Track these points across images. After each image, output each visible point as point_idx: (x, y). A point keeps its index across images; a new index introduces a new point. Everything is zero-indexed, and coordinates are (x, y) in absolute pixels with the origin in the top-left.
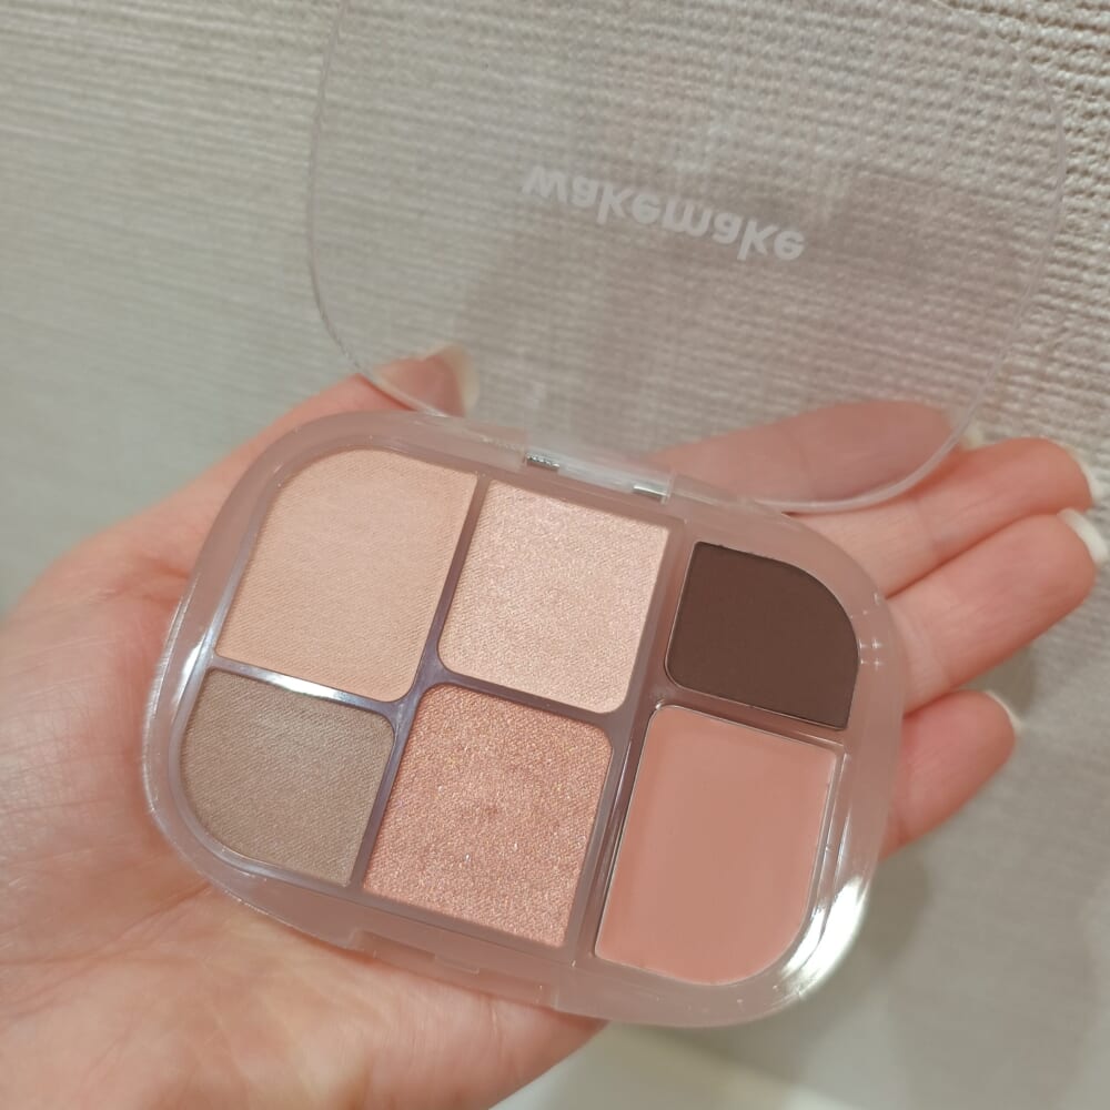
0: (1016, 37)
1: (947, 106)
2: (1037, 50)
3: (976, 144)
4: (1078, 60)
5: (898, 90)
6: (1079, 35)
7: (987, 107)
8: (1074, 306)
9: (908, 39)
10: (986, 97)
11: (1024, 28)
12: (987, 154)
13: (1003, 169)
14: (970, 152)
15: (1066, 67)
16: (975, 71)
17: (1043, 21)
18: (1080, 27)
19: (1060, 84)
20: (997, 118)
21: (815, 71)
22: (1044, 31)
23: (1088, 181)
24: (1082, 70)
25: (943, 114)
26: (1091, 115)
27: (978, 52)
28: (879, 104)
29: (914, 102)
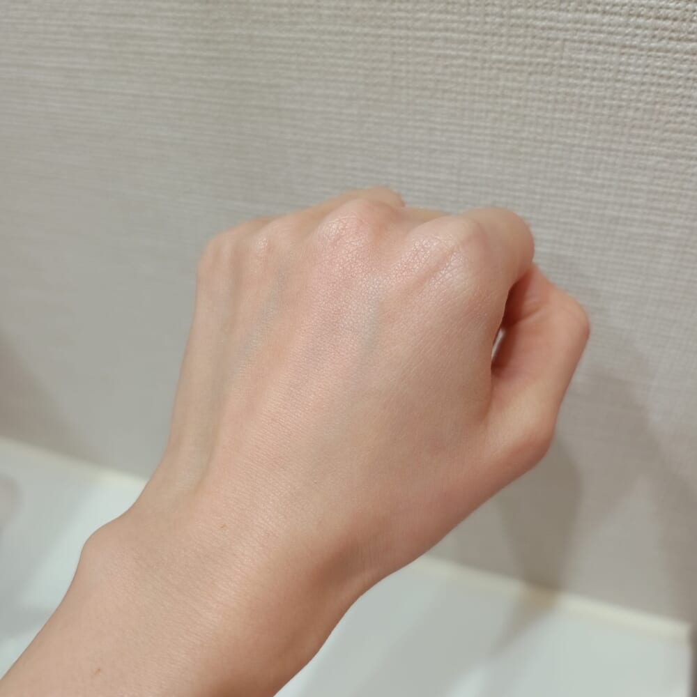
0: (407, 37)
1: (387, 69)
2: (418, 42)
3: (403, 83)
4: (435, 44)
5: (366, 65)
6: (433, 34)
7: (403, 67)
8: (464, 150)
9: (365, 43)
10: (401, 63)
11: (410, 33)
12: (408, 88)
13: (417, 93)
14: (402, 88)
15: (430, 47)
16: (394, 53)
17: (417, 29)
18: (432, 30)
19: (431, 55)
20: (408, 72)
21: (332, 61)
22: (419, 34)
23: (454, 95)
24: (439, 48)
25: (388, 73)
26: (446, 67)
27: (393, 44)
28: (361, 72)
29: (374, 69)
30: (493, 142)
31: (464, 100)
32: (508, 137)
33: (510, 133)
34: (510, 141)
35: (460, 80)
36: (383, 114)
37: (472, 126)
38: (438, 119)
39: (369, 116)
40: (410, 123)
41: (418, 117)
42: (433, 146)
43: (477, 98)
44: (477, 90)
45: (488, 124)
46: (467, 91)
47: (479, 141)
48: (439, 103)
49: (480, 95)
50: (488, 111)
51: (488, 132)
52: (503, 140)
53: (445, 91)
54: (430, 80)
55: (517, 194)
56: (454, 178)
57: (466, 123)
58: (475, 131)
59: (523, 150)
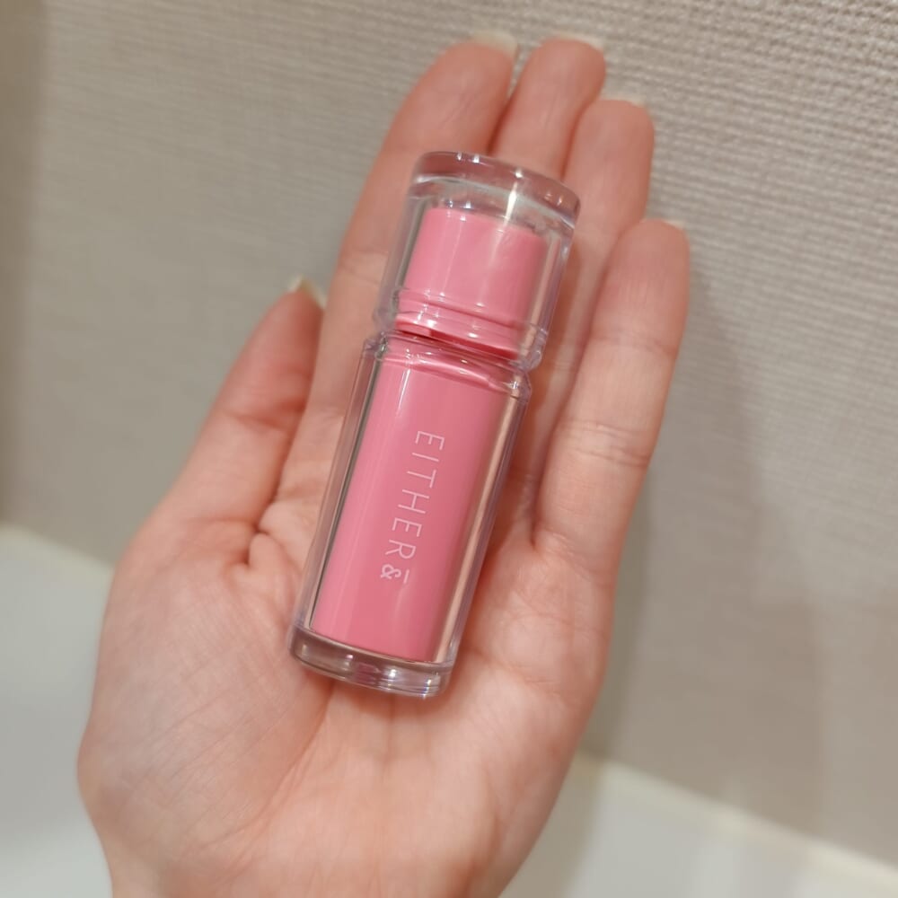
30: (831, 135)
31: (802, 62)
32: (857, 131)
33: (863, 124)
34: (859, 137)
35: (803, 26)
36: (661, 69)
37: (804, 106)
38: (751, 88)
39: (638, 69)
40: (701, 89)
41: (717, 80)
42: (731, 131)
43: (824, 60)
44: (827, 47)
45: (831, 105)
46: (809, 46)
47: (808, 131)
48: (759, 60)
49: (831, 56)
50: (837, 84)
51: (826, 117)
52: (847, 134)
53: (774, 42)
54: (754, 21)
55: (848, 223)
56: (753, 186)
57: (794, 98)
58: (806, 113)
59: (876, 153)
